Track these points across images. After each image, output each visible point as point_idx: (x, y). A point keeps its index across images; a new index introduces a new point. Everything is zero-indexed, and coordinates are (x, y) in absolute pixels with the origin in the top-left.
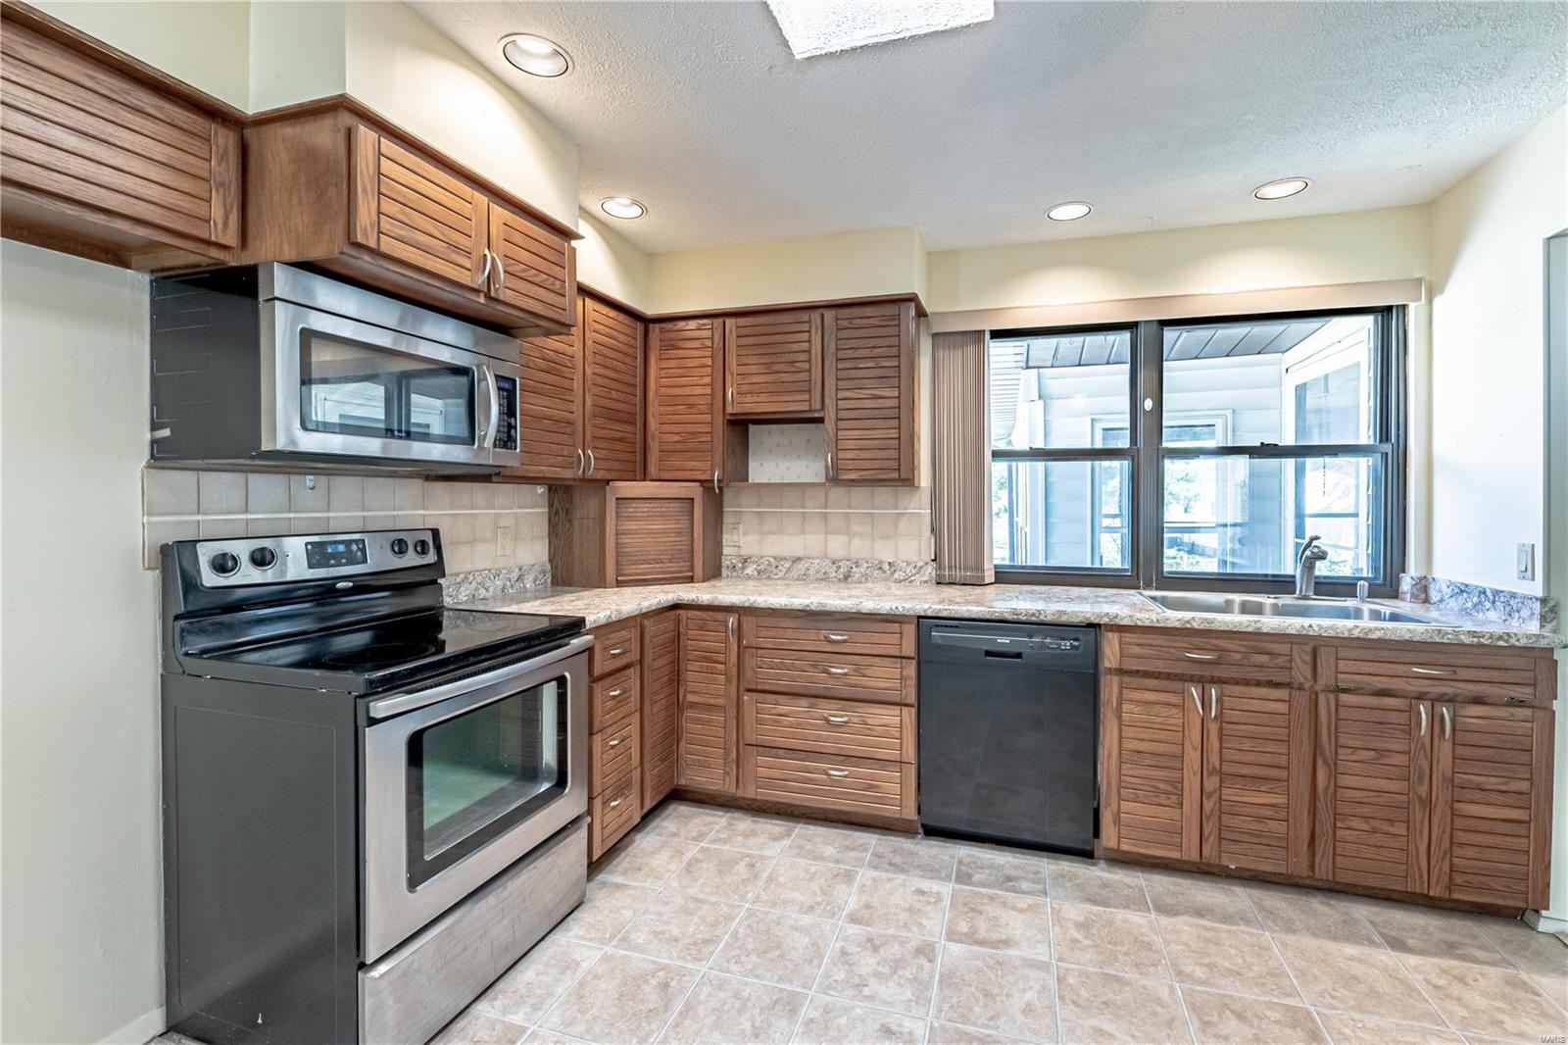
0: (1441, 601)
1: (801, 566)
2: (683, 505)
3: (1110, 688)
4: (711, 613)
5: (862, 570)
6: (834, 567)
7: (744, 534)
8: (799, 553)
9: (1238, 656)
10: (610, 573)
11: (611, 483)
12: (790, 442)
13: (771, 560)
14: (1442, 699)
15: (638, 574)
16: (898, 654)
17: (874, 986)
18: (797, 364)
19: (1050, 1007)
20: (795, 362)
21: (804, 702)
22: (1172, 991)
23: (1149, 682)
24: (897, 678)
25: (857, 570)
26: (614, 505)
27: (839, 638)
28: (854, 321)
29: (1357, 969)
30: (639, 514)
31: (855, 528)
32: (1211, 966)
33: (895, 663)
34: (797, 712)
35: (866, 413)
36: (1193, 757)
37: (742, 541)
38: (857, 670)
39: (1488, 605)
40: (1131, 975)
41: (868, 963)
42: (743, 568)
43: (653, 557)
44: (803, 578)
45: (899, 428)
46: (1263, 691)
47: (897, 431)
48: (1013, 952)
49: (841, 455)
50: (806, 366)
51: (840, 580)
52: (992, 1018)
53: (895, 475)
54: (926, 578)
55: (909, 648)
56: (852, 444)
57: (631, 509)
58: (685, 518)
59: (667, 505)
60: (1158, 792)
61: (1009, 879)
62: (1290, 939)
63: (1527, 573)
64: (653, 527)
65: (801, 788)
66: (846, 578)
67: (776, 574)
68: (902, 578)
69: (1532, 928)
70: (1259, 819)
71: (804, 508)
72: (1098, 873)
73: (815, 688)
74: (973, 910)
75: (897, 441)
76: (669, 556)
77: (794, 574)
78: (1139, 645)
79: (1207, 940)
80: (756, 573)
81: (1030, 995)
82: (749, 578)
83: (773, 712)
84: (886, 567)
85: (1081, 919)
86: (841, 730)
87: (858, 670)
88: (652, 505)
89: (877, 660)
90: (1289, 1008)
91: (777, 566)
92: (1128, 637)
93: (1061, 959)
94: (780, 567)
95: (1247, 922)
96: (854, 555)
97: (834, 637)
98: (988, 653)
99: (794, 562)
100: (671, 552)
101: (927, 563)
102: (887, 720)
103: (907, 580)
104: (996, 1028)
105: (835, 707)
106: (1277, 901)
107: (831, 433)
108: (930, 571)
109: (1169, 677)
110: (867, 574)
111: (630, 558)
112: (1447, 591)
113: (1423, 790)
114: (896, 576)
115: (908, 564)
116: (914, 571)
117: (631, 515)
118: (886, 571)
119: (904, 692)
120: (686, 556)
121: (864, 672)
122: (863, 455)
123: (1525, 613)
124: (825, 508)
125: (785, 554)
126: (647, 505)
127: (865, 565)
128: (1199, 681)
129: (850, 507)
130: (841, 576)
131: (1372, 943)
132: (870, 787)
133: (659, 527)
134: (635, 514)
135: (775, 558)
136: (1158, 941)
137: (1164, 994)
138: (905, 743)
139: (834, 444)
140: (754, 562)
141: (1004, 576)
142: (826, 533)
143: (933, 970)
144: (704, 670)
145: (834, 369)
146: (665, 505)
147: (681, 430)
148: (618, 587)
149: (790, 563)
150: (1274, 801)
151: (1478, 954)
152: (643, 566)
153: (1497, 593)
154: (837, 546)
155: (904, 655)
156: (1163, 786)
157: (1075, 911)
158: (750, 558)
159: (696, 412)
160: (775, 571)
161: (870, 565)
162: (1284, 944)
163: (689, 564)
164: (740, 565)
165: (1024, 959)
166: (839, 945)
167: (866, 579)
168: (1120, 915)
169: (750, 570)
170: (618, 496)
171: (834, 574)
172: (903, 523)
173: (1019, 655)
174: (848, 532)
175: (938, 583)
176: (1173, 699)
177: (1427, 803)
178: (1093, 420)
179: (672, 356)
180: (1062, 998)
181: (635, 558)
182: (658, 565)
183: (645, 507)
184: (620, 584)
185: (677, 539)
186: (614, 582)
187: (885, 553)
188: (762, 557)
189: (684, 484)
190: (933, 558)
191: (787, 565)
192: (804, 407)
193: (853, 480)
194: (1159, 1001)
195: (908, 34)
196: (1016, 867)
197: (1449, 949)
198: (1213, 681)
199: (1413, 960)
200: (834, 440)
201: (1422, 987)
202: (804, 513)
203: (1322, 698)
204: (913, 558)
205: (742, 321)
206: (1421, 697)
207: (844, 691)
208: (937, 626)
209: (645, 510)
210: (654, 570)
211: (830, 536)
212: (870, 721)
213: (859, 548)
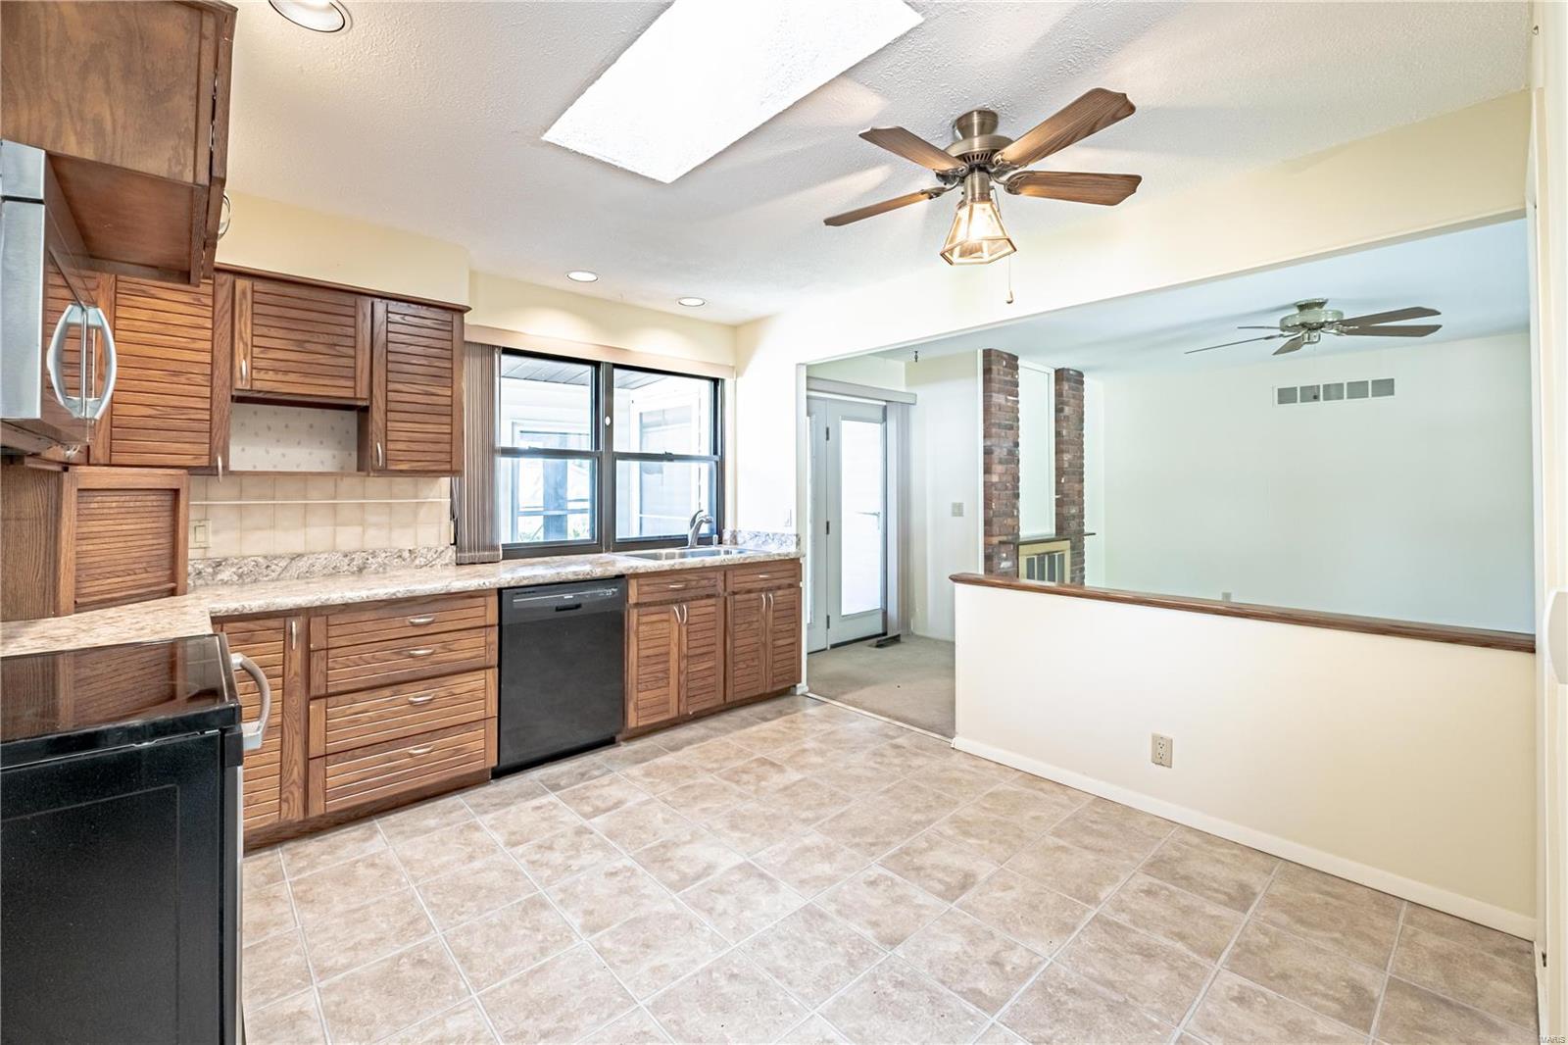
0: (745, 542)
1: (303, 564)
2: (163, 498)
3: (633, 617)
4: (261, 622)
5: (380, 560)
6: (346, 560)
7: (216, 532)
8: (299, 549)
9: (694, 583)
10: (66, 594)
11: (71, 468)
12: (287, 426)
13: (260, 559)
14: (769, 590)
15: (102, 592)
16: (483, 624)
17: (575, 864)
18: (337, 348)
19: (675, 814)
20: (336, 345)
21: (387, 692)
22: (712, 778)
23: (653, 609)
24: (481, 646)
25: (374, 561)
26: (74, 498)
27: (422, 620)
28: (406, 318)
29: (763, 734)
30: (105, 511)
31: (372, 518)
32: (716, 761)
33: (481, 632)
34: (378, 705)
35: (418, 408)
36: (674, 650)
37: (211, 539)
38: (443, 648)
39: (770, 541)
40: (691, 782)
41: (556, 857)
42: (215, 573)
43: (123, 568)
44: (307, 575)
45: (452, 425)
46: (703, 602)
47: (449, 427)
48: (628, 804)
49: (391, 446)
50: (351, 352)
51: (353, 573)
52: (654, 835)
53: (448, 467)
54: (447, 561)
55: (492, 617)
56: (404, 436)
57: (95, 504)
58: (166, 514)
59: (144, 498)
60: (657, 679)
61: (583, 775)
62: (731, 735)
63: (788, 523)
64: (125, 527)
65: (379, 781)
66: (360, 570)
67: (267, 576)
68: (423, 563)
69: (795, 695)
70: (703, 678)
71: (305, 498)
72: (624, 749)
73: (398, 675)
74: (583, 799)
75: (449, 436)
76: (144, 565)
77: (293, 571)
78: (648, 585)
79: (704, 752)
80: (236, 578)
81: (660, 816)
82: (224, 583)
83: (348, 712)
84: (406, 554)
85: (642, 772)
86: (428, 708)
87: (446, 647)
88: (123, 499)
89: (464, 633)
90: (756, 760)
91: (268, 567)
92: (642, 581)
93: (655, 794)
94: (273, 567)
95: (711, 737)
96: (370, 545)
97: (417, 621)
98: (558, 609)
99: (293, 559)
100: (147, 559)
101: (447, 548)
102: (474, 685)
103: (429, 564)
104: (661, 837)
105: (421, 688)
106: (713, 723)
107: (380, 424)
108: (451, 553)
109: (661, 603)
110: (385, 564)
111: (93, 571)
112: (747, 537)
113: (763, 639)
114: (417, 562)
115: (429, 549)
116: (435, 556)
117: (93, 511)
118: (408, 558)
119: (488, 657)
120: (166, 563)
121: (451, 647)
122: (414, 446)
123: (789, 542)
124: (335, 498)
125: (279, 551)
126: (117, 498)
127: (384, 555)
128: (677, 602)
129: (364, 498)
130: (355, 569)
131: (758, 723)
132: (457, 751)
133: (132, 527)
134: (101, 511)
135: (265, 557)
136: (685, 763)
137: (712, 781)
138: (489, 704)
139: (383, 435)
140: (233, 565)
141: (513, 552)
142: (336, 525)
143: (597, 835)
144: (249, 691)
145: (383, 360)
146: (140, 498)
147: (156, 402)
148: (76, 612)
149: (289, 561)
150: (709, 666)
151: (789, 711)
152: (109, 581)
153: (774, 535)
154: (348, 537)
155: (488, 623)
156: (660, 675)
157: (636, 771)
158: (226, 559)
159: (184, 381)
160: (265, 572)
161: (388, 554)
162: (732, 739)
163: (168, 572)
164: (210, 570)
165: (638, 804)
166: (523, 861)
167: (384, 569)
168: (659, 761)
169: (225, 574)
170: (80, 487)
171: (346, 568)
172: (423, 513)
173: (578, 606)
174: (362, 523)
175: (457, 564)
176: (664, 616)
177: (765, 645)
178: (513, 424)
179: (138, 305)
180: (675, 808)
181: (99, 571)
182: (129, 578)
183: (113, 501)
184: (79, 608)
185: (155, 542)
186: (73, 605)
187: (403, 540)
188: (244, 558)
189: (169, 471)
190: (452, 542)
191: (283, 564)
192: (349, 393)
193: (401, 471)
194: (712, 785)
195: (620, 165)
196: (580, 767)
197: (780, 714)
198: (684, 601)
199: (774, 722)
200: (383, 431)
201: (785, 730)
202: (306, 504)
203: (728, 598)
204: (433, 543)
205: (260, 286)
206: (761, 590)
207: (429, 670)
208: (517, 594)
209: (114, 505)
210: (123, 585)
211: (338, 528)
212: (457, 691)
213: (375, 538)
